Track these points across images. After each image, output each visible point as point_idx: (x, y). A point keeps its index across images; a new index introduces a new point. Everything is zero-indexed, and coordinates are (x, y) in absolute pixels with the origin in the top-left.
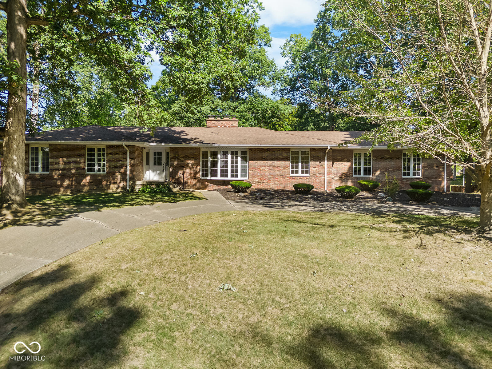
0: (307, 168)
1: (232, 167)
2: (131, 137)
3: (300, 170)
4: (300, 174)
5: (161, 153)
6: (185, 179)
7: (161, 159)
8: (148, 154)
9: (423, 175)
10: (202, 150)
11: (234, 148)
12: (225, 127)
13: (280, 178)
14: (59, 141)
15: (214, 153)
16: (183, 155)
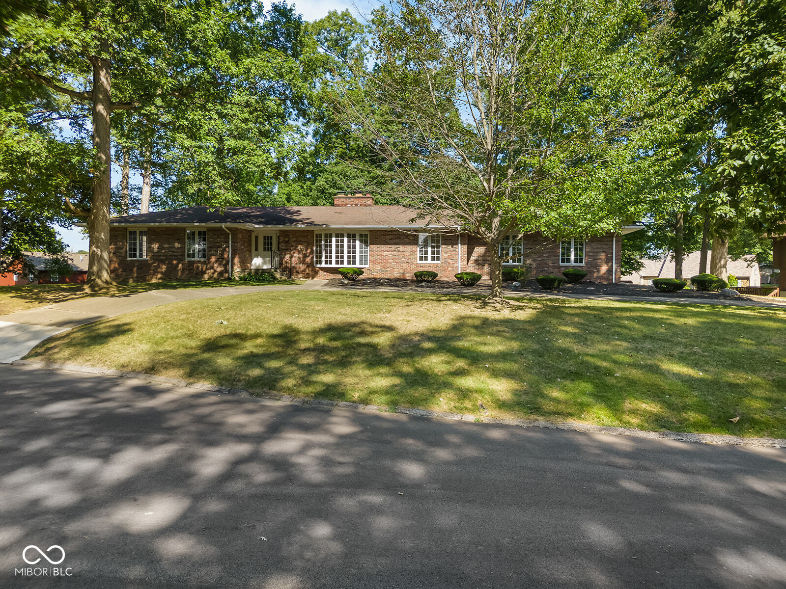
0: (438, 253)
1: (349, 252)
2: (236, 218)
3: (429, 255)
4: (429, 261)
5: (271, 237)
6: (293, 265)
7: (271, 245)
8: (256, 237)
9: (587, 263)
10: (316, 232)
11: (351, 229)
12: (356, 205)
13: (405, 266)
14: (152, 224)
15: (328, 237)
16: (294, 239)
